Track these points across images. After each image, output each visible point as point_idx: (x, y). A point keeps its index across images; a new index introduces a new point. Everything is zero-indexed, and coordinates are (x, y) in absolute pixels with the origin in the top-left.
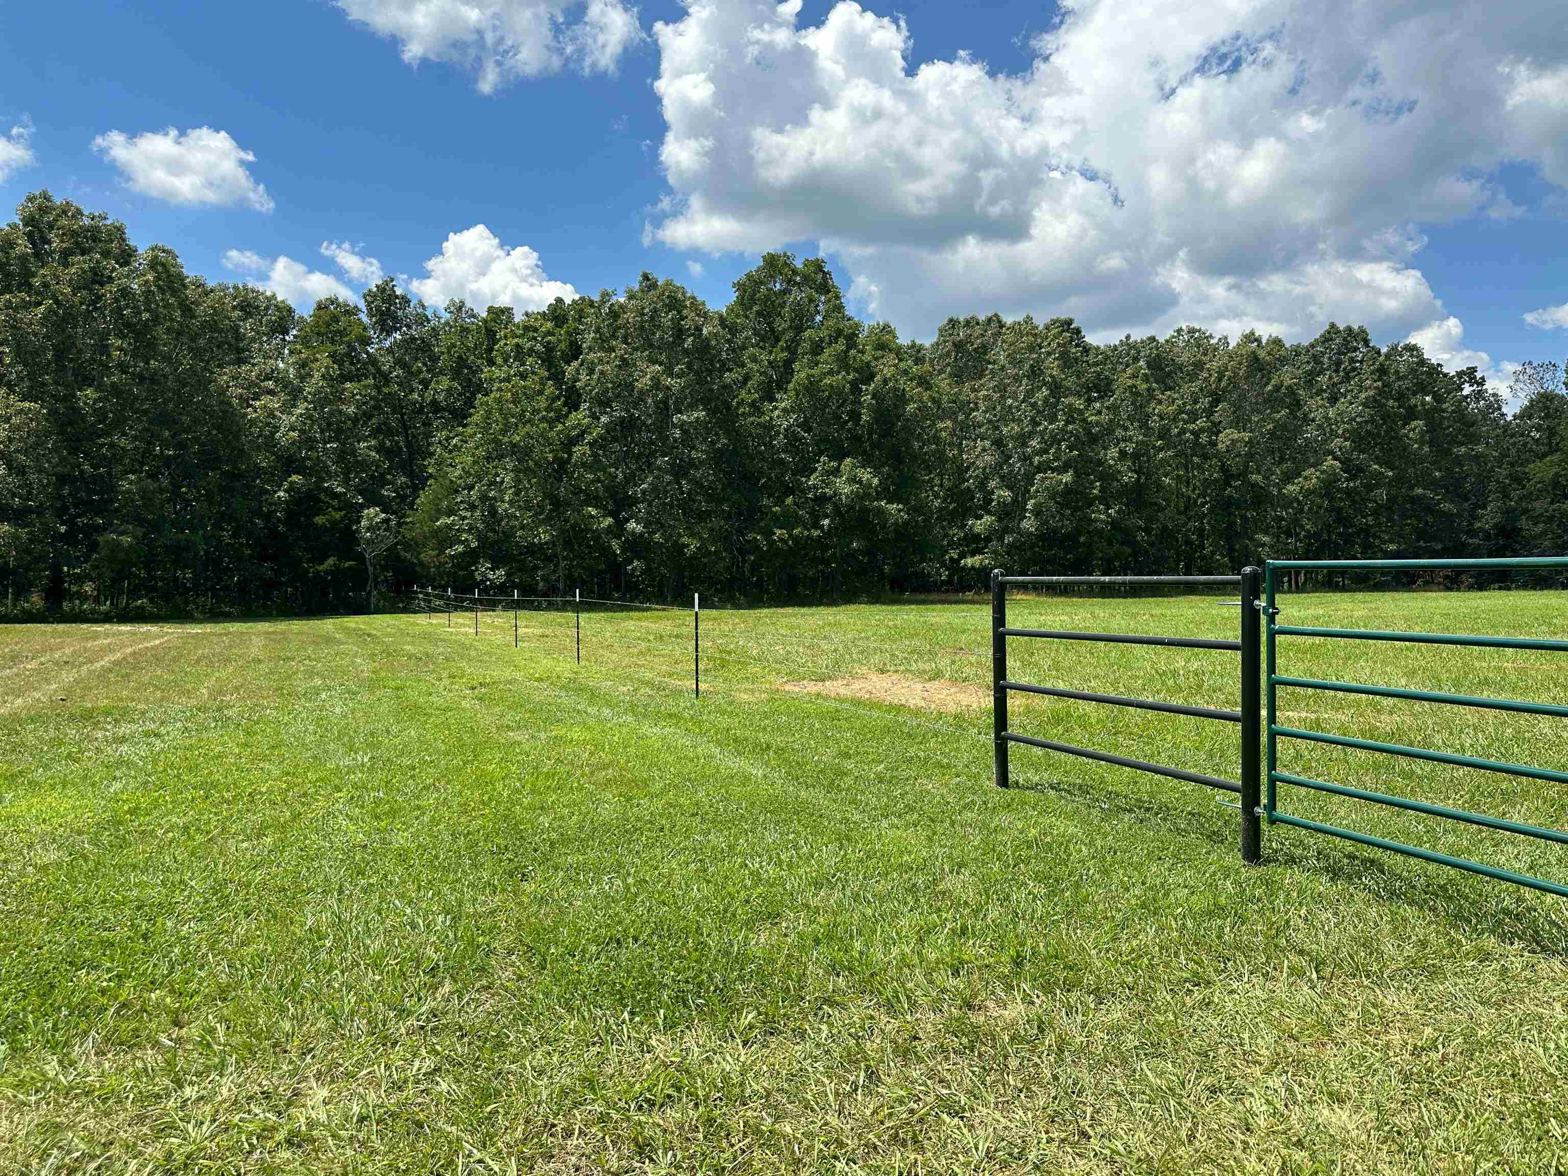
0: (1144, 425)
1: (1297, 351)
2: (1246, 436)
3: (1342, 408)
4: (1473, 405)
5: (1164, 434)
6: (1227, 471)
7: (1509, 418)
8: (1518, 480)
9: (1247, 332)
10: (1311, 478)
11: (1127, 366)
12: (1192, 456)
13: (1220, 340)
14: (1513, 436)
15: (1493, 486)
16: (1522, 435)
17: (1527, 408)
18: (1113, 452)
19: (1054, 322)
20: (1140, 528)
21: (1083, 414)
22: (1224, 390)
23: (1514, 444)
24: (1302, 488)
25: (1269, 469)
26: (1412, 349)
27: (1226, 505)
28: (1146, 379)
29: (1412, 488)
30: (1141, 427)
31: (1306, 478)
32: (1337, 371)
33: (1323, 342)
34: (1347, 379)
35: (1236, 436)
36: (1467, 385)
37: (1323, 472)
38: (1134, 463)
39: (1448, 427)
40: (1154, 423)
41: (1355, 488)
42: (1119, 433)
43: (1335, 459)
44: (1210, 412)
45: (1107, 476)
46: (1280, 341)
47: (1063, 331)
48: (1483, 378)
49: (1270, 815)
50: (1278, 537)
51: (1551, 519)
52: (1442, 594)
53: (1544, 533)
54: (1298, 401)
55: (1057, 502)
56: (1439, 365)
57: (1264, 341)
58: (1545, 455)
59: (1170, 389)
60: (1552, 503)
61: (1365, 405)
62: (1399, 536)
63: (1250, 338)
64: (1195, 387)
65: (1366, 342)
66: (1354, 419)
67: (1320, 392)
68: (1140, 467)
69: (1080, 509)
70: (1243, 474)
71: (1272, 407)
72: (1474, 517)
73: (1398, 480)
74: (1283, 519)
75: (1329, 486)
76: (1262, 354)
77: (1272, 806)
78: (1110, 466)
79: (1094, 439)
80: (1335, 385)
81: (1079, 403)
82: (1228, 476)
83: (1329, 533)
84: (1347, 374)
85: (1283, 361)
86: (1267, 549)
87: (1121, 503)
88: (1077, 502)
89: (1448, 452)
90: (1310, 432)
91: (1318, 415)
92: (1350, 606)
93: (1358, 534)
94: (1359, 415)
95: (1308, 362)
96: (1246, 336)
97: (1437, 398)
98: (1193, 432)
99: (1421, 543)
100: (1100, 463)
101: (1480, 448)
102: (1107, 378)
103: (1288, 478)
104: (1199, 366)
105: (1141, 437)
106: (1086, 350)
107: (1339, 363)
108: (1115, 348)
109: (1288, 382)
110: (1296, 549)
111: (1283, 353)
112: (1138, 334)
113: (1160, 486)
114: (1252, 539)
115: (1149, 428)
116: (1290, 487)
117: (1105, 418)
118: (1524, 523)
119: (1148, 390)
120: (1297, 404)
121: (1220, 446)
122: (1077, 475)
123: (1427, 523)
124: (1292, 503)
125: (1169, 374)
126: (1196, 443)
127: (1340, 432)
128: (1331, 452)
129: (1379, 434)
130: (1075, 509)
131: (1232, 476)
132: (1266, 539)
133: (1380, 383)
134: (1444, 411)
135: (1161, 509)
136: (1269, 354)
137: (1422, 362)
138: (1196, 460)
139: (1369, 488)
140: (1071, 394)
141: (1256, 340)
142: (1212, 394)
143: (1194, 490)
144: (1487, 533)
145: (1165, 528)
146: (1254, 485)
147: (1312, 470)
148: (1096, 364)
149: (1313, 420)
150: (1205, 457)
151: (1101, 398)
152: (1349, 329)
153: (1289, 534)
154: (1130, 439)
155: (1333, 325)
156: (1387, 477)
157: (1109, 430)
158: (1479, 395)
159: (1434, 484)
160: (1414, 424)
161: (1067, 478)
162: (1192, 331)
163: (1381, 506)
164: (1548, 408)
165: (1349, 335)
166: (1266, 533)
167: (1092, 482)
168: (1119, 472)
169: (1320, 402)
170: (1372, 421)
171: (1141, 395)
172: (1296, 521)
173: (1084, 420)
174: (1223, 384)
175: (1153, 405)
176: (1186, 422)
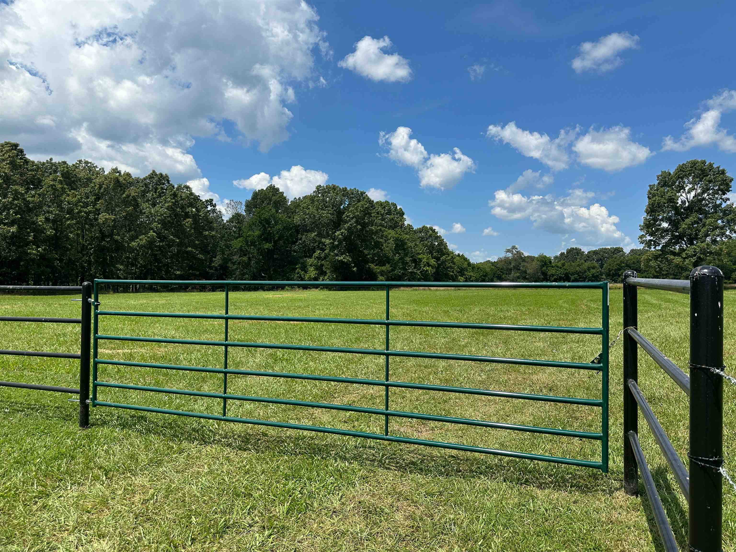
0: (59, 206)
1: (138, 180)
2: (113, 217)
3: (157, 209)
4: (211, 215)
5: (70, 211)
6: (103, 233)
7: (225, 222)
8: (228, 247)
9: (114, 168)
10: (143, 240)
11: (51, 174)
12: (85, 224)
13: (100, 169)
14: (226, 229)
15: (218, 249)
16: (230, 229)
17: (231, 218)
18: (41, 218)
19: (7, 143)
20: (56, 259)
21: (24, 196)
22: (102, 194)
23: (227, 232)
24: (139, 244)
25: (123, 234)
26: (188, 187)
27: (101, 250)
28: (61, 182)
29: (186, 248)
30: (58, 207)
31: (140, 240)
32: (156, 192)
33: (150, 178)
34: (160, 196)
35: (107, 217)
36: (209, 206)
37: (148, 237)
38: (53, 225)
39: (201, 223)
40: (65, 206)
41: (163, 245)
42: (45, 208)
43: (154, 232)
44: (95, 204)
45: (38, 231)
46: (130, 174)
47: (12, 149)
48: (215, 204)
49: (93, 402)
50: (128, 266)
51: (239, 263)
52: (198, 293)
53: (237, 269)
54: (138, 204)
55: (7, 242)
56: (199, 196)
57: (122, 173)
58: (237, 238)
59: (74, 189)
60: (240, 257)
61: (167, 209)
62: (181, 268)
63: (115, 170)
64: (88, 190)
65: (168, 181)
66: (162, 215)
67: (148, 201)
68: (57, 227)
69: (22, 247)
70: (111, 235)
71: (125, 205)
72: (211, 261)
73: (180, 244)
74: (130, 258)
75: (151, 243)
76: (121, 179)
77: (95, 398)
78: (40, 225)
79: (30, 210)
80: (154, 198)
81: (22, 190)
82: (103, 236)
83: (151, 265)
84: (160, 194)
85: (131, 184)
86: (122, 272)
87: (46, 245)
88: (20, 243)
89: (201, 233)
90: (143, 219)
91: (147, 211)
92: (158, 299)
93: (164, 266)
94: (165, 213)
95: (143, 186)
96: (113, 170)
97: (197, 210)
98: (86, 213)
99: (191, 271)
100: (34, 223)
101: (213, 233)
102: (38, 178)
103: (133, 239)
104: (89, 180)
105: (57, 212)
106: (27, 162)
107: (156, 189)
108: (44, 164)
109: (133, 194)
110: (136, 272)
111: (131, 180)
112: (57, 159)
113: (68, 238)
114: (115, 267)
115: (62, 208)
116: (133, 243)
117: (37, 199)
118: (230, 265)
119: (62, 188)
120: (137, 205)
121: (100, 221)
122: (19, 227)
123: (193, 263)
124: (134, 250)
125: (73, 182)
126: (87, 218)
127: (156, 220)
128: (152, 229)
129: (173, 223)
130: (19, 247)
131: (106, 236)
132: (121, 267)
133: (174, 200)
134: (200, 216)
135: (68, 249)
136: (124, 180)
137: (192, 194)
138: (87, 226)
139: (170, 246)
140: (17, 184)
141: (118, 172)
142: (95, 195)
143: (86, 241)
144: (216, 267)
145: (70, 259)
146: (117, 241)
147: (144, 236)
148: (31, 170)
149: (144, 213)
150: (92, 225)
151: (34, 188)
152: (161, 175)
153: (133, 265)
154: (51, 212)
155: (154, 171)
156: (176, 242)
157: (40, 206)
158: (214, 211)
159: (195, 246)
160: (188, 220)
161: (13, 229)
162: (86, 163)
163: (174, 254)
164: (238, 219)
165: (161, 177)
166: (122, 264)
167: (29, 233)
168: (45, 229)
169: (148, 205)
170: (170, 216)
171: (58, 190)
172: (135, 259)
173: (24, 199)
174: (102, 190)
175: (64, 196)
176: (82, 207)
